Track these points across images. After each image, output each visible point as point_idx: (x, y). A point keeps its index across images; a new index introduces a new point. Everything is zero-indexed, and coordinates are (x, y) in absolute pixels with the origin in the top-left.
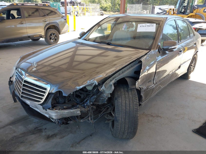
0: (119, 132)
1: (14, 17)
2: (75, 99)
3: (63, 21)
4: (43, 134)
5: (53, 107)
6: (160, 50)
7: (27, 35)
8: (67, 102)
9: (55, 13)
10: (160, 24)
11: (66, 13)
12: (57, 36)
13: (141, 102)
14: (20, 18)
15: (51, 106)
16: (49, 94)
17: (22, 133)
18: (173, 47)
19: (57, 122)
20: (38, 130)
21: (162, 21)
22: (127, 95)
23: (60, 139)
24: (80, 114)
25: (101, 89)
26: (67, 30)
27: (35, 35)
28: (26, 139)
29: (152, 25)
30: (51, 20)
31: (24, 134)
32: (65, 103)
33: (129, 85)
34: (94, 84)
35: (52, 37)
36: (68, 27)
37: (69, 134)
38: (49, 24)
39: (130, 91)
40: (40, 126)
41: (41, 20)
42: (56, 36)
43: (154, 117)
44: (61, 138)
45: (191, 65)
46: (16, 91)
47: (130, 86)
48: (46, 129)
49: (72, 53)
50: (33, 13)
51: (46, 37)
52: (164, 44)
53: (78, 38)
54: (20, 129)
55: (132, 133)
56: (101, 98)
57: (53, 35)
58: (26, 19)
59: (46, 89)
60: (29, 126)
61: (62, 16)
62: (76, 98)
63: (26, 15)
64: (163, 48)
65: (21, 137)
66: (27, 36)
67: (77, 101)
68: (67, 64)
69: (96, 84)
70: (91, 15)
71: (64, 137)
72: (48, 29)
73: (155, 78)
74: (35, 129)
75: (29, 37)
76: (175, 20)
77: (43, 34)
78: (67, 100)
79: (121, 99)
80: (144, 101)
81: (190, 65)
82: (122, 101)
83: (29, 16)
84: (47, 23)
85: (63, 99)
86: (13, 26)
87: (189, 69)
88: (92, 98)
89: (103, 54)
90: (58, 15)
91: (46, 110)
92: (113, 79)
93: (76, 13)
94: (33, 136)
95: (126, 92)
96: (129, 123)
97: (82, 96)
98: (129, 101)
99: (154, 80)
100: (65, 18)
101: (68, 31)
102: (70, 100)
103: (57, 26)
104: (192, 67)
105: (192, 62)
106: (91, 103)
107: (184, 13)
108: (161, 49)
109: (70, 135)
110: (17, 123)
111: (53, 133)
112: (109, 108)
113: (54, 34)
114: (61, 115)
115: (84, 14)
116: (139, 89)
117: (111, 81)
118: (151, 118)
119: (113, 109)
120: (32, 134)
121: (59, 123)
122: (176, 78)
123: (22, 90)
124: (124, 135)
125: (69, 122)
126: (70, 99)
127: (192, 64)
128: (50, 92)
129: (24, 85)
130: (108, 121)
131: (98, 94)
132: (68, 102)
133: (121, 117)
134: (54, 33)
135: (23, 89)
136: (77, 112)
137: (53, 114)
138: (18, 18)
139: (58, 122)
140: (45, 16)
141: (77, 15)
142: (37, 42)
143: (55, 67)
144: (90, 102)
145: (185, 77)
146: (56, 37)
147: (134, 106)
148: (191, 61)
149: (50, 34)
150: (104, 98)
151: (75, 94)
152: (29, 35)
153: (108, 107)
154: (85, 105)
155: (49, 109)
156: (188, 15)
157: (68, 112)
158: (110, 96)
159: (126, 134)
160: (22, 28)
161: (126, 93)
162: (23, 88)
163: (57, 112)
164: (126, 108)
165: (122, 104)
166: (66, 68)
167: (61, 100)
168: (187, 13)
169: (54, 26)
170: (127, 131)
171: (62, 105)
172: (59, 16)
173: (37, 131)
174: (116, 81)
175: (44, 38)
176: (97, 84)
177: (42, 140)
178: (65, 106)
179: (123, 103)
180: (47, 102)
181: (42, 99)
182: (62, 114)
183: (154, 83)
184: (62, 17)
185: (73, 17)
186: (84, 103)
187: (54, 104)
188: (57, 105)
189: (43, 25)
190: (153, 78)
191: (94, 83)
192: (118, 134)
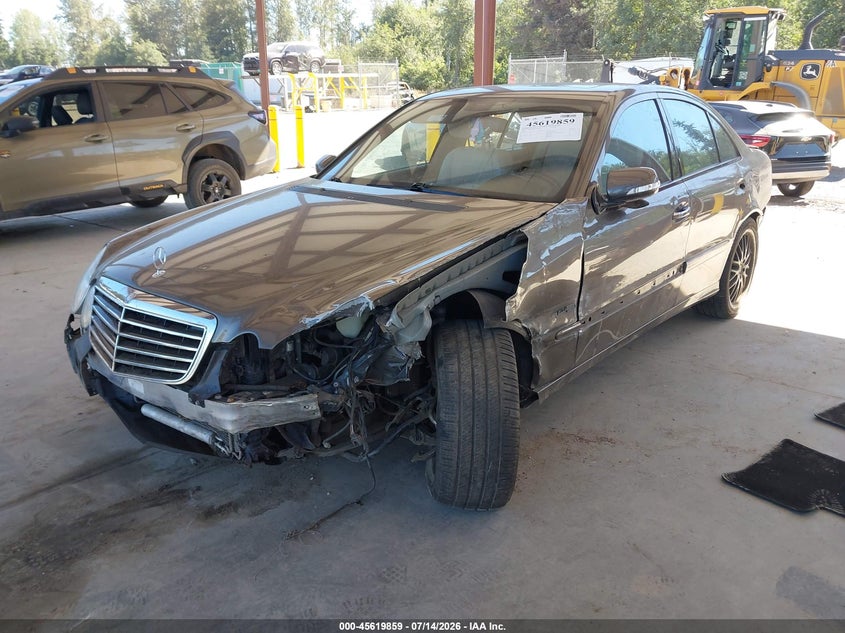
0: (454, 475)
1: (65, 120)
2: (301, 370)
3: (255, 129)
4: (192, 503)
5: (226, 393)
6: (596, 203)
7: (116, 185)
8: (272, 378)
9: (225, 99)
10: (597, 113)
11: (265, 101)
12: (231, 184)
13: (536, 384)
14: (91, 120)
15: (219, 389)
16: (213, 347)
17: (116, 505)
18: (641, 189)
19: (238, 454)
20: (174, 491)
21: (605, 103)
22: (477, 351)
23: (250, 516)
24: (319, 414)
25: (387, 325)
26: (270, 162)
27: (148, 184)
28: (133, 520)
29: (569, 118)
30: (210, 124)
31: (125, 507)
32: (265, 381)
33: (484, 315)
34: (362, 309)
35: (214, 189)
36: (274, 151)
37: (283, 501)
38: (200, 139)
39: (489, 335)
40: (180, 482)
41: (170, 126)
42: (227, 184)
43: (588, 442)
44: (254, 514)
45: (736, 267)
46: (97, 352)
47: (486, 319)
48: (199, 489)
49: (286, 228)
50: (139, 101)
51: (189, 188)
52: (610, 181)
53: (312, 177)
54: (108, 492)
55: (498, 479)
56: (392, 362)
57: (215, 182)
58: (111, 124)
59: (200, 332)
60: (141, 481)
61: (252, 109)
62: (305, 365)
63: (114, 108)
64: (608, 196)
65: (114, 516)
66: (115, 189)
67: (307, 374)
68: (268, 264)
69: (368, 307)
70: (366, 108)
71: (263, 511)
72: (197, 158)
73: (581, 299)
74: (161, 490)
75: (125, 193)
76: (655, 100)
77: (177, 177)
78: (272, 371)
79: (459, 362)
80: (547, 384)
81: (730, 265)
82: (459, 369)
83: (124, 111)
84: (192, 136)
85: (259, 369)
86: (59, 154)
87: (726, 280)
88: (359, 363)
89: (405, 227)
90: (235, 104)
91: (202, 405)
92: (428, 292)
93: (306, 102)
94: (156, 512)
95: (476, 340)
96: (486, 441)
97: (325, 358)
98: (485, 366)
99: (580, 308)
100: (261, 116)
101: (275, 164)
102: (285, 374)
103: (233, 148)
104: (737, 272)
105: (735, 255)
106: (357, 380)
107: (727, 84)
108: (600, 199)
109: (287, 505)
110: (96, 475)
111: (225, 502)
112: (419, 402)
113: (219, 178)
114: (254, 418)
115: (337, 104)
116: (523, 333)
117: (420, 299)
118: (575, 447)
119: (432, 406)
120: (152, 506)
121: (248, 456)
122: (673, 311)
123: (117, 357)
124: (472, 486)
125: (281, 454)
126: (283, 369)
127: (739, 263)
128: (215, 341)
129: (125, 327)
130: (420, 454)
131: (381, 347)
132: (277, 378)
133: (459, 421)
134: (220, 173)
135: (122, 341)
136: (307, 406)
137: (228, 416)
138: (80, 121)
139: (243, 450)
140: (184, 110)
141: (311, 107)
142: (152, 210)
143: (223, 273)
144: (352, 375)
145: (715, 308)
146: (228, 188)
147: (502, 383)
148: (733, 248)
149: (204, 179)
150: (399, 361)
151: (299, 354)
152: (124, 184)
153: (418, 398)
154: (336, 384)
155: (212, 398)
156: (742, 89)
157: (278, 405)
158: (419, 354)
159: (479, 484)
160: (95, 160)
161: (477, 344)
162: (120, 337)
163: (240, 408)
164: (473, 390)
165: (460, 376)
166: (265, 275)
167: (251, 371)
168: (739, 84)
169: (220, 147)
170: (480, 472)
171: (255, 387)
172: (239, 109)
173: (171, 494)
174: (438, 301)
175: (181, 195)
176: (372, 307)
177: (188, 522)
178: (264, 390)
179: (463, 376)
180: (206, 376)
181: (186, 366)
182: (255, 414)
183: (581, 319)
184: (251, 114)
185: (294, 116)
186: (330, 381)
187: (230, 383)
188: (240, 387)
189: (176, 145)
190: (576, 299)
191: (361, 305)
192: (452, 485)
